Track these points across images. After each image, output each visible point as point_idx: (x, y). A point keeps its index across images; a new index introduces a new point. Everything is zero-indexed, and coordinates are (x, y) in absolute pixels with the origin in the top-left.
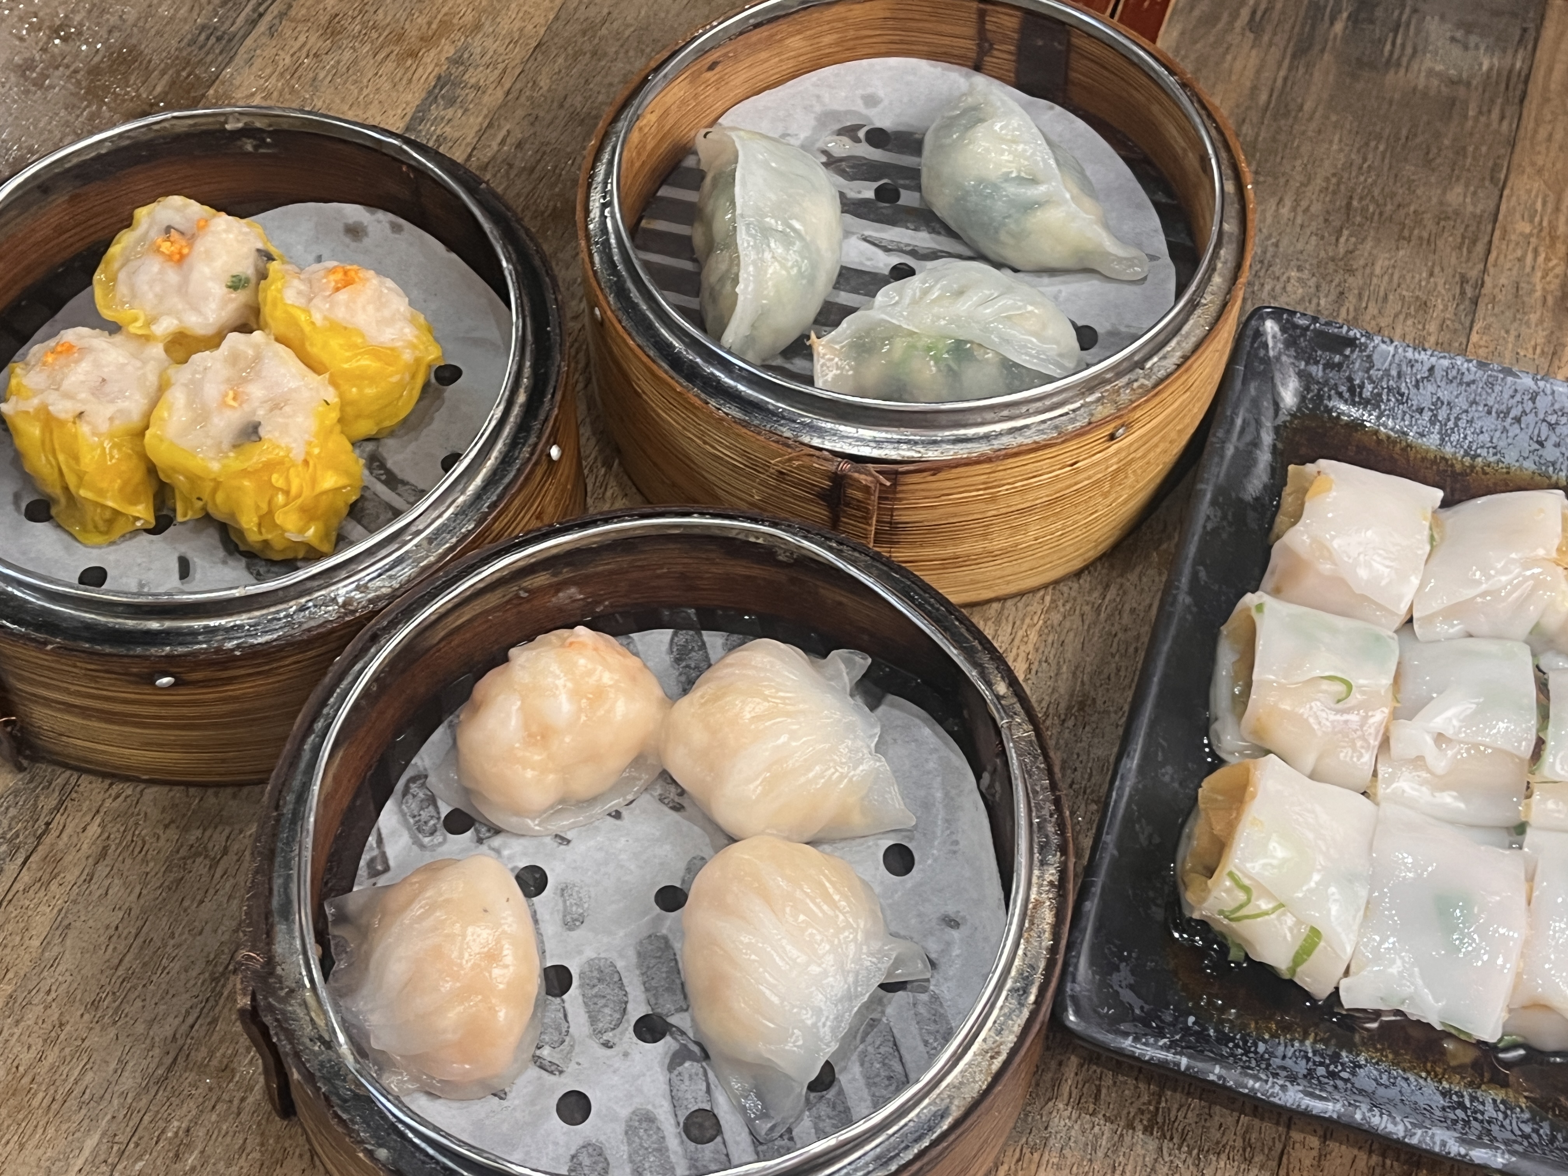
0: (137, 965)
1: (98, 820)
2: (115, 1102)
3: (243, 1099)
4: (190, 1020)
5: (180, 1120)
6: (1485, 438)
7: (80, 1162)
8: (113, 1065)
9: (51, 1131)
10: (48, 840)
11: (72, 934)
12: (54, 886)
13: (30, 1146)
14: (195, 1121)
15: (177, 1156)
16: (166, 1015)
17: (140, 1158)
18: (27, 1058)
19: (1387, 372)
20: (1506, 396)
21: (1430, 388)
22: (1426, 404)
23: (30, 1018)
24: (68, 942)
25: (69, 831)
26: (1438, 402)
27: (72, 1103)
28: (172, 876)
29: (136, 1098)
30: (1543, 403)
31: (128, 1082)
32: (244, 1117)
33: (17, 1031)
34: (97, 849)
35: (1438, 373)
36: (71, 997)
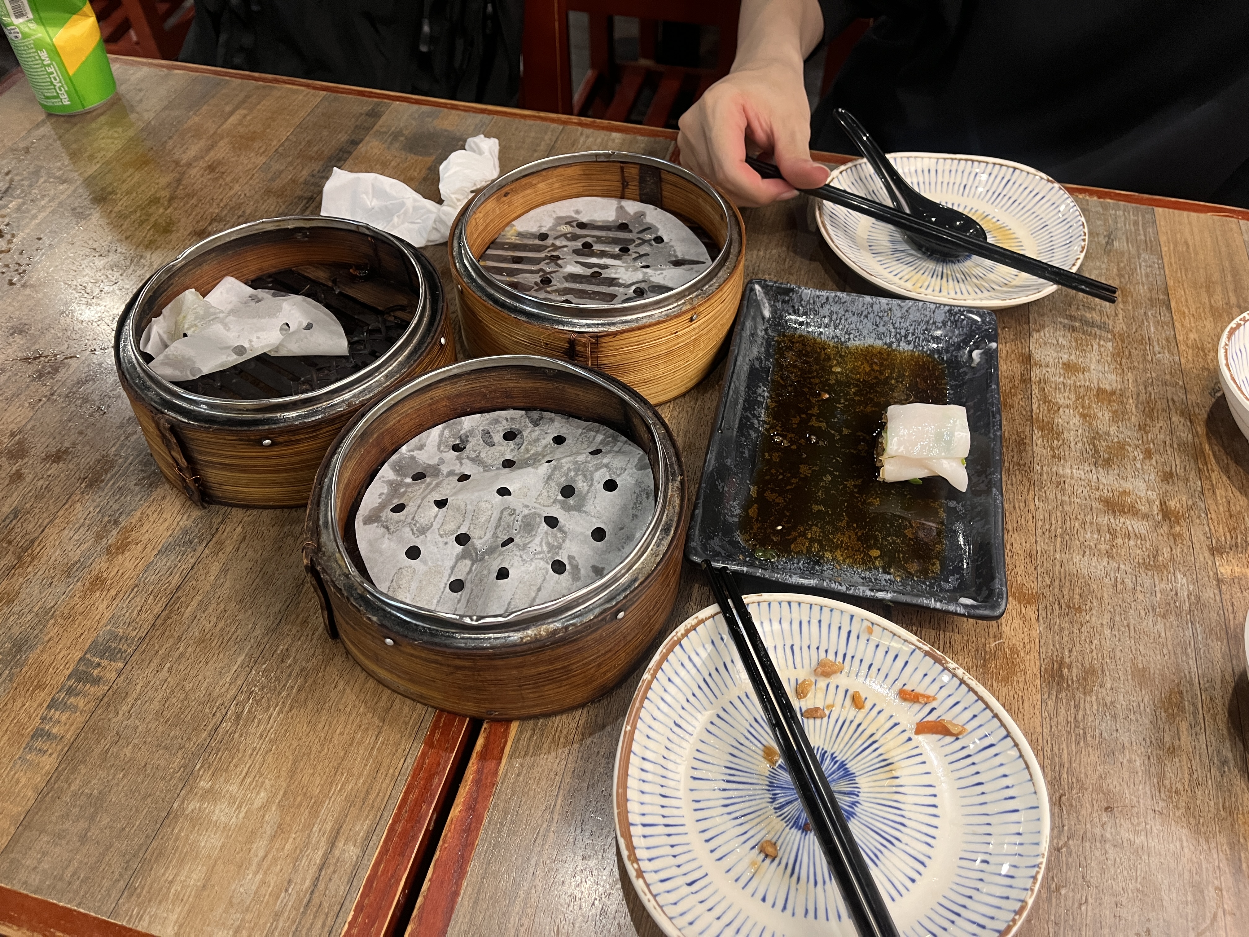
0: (261, 583)
1: (241, 526)
2: (252, 641)
3: (313, 634)
4: (287, 603)
5: (284, 645)
6: (853, 326)
7: (235, 668)
8: (250, 626)
9: (221, 656)
10: (217, 536)
11: (230, 572)
12: (220, 554)
13: (211, 663)
14: (290, 645)
15: (282, 660)
16: (275, 602)
17: (265, 663)
18: (208, 626)
19: (809, 302)
20: (860, 306)
21: (828, 306)
22: (827, 314)
23: (210, 609)
24: (228, 577)
25: (227, 531)
26: (832, 313)
27: (231, 643)
28: (276, 546)
29: (263, 638)
30: (876, 308)
31: (258, 632)
32: (314, 641)
33: (204, 616)
34: (240, 538)
35: (831, 299)
36: (229, 599)
